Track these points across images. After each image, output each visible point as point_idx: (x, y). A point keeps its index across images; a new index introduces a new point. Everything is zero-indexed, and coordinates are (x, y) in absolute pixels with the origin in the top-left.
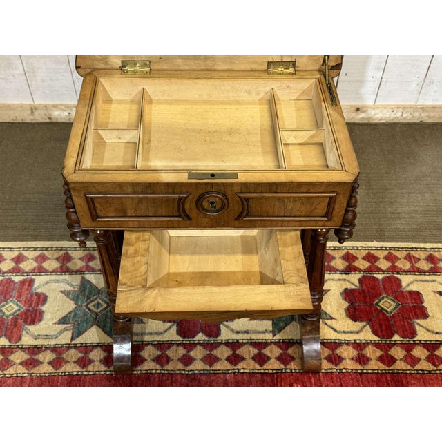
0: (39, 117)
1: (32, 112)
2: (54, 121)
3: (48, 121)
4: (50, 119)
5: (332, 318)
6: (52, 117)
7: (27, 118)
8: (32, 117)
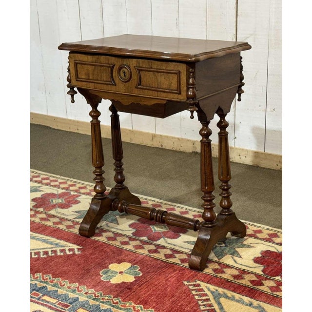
0: (156, 144)
1: (153, 139)
2: (164, 147)
3: (160, 147)
4: (162, 146)
5: (240, 257)
6: (163, 145)
7: (149, 143)
8: (151, 143)
